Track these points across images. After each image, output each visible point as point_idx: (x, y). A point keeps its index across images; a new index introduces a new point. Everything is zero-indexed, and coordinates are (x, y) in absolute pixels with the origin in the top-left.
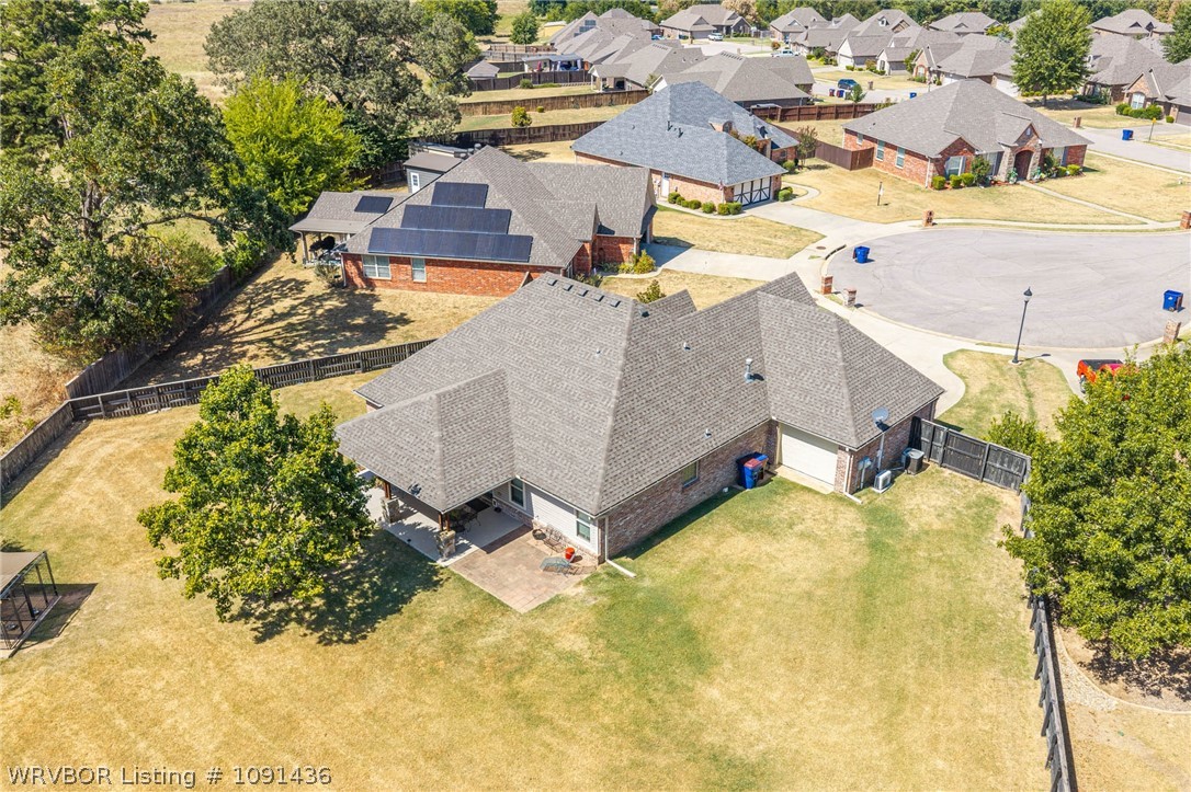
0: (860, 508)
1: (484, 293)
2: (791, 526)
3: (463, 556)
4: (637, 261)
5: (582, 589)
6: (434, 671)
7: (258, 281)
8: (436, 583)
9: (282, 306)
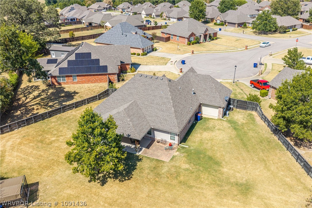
0: (226, 121)
1: (95, 82)
2: (214, 128)
3: (142, 151)
4: (131, 69)
5: (178, 153)
6: (156, 181)
7: (21, 87)
8: (141, 159)
9: (36, 93)
